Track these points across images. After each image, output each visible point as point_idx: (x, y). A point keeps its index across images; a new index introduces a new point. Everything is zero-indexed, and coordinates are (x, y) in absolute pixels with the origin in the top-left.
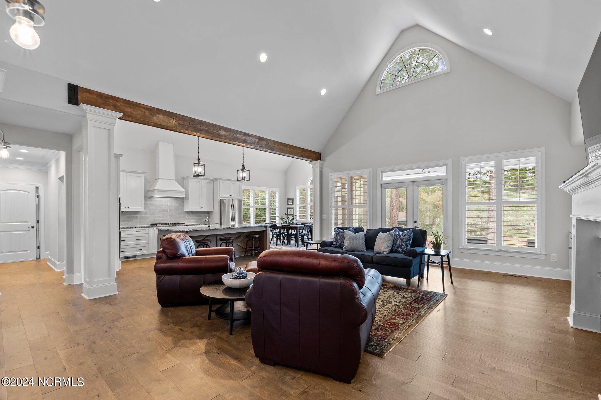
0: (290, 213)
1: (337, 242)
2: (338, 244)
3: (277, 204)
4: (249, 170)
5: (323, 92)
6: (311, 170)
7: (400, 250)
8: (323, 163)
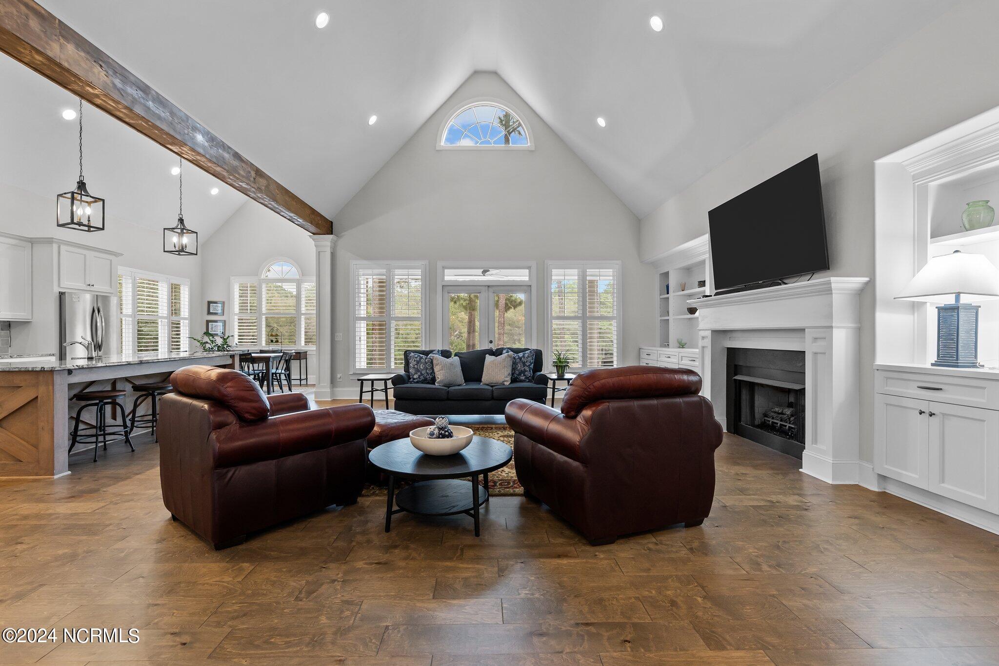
0: (215, 331)
1: (419, 374)
2: (422, 378)
3: (185, 311)
4: (197, 233)
5: (373, 120)
6: (313, 250)
7: (523, 378)
8: (336, 241)
